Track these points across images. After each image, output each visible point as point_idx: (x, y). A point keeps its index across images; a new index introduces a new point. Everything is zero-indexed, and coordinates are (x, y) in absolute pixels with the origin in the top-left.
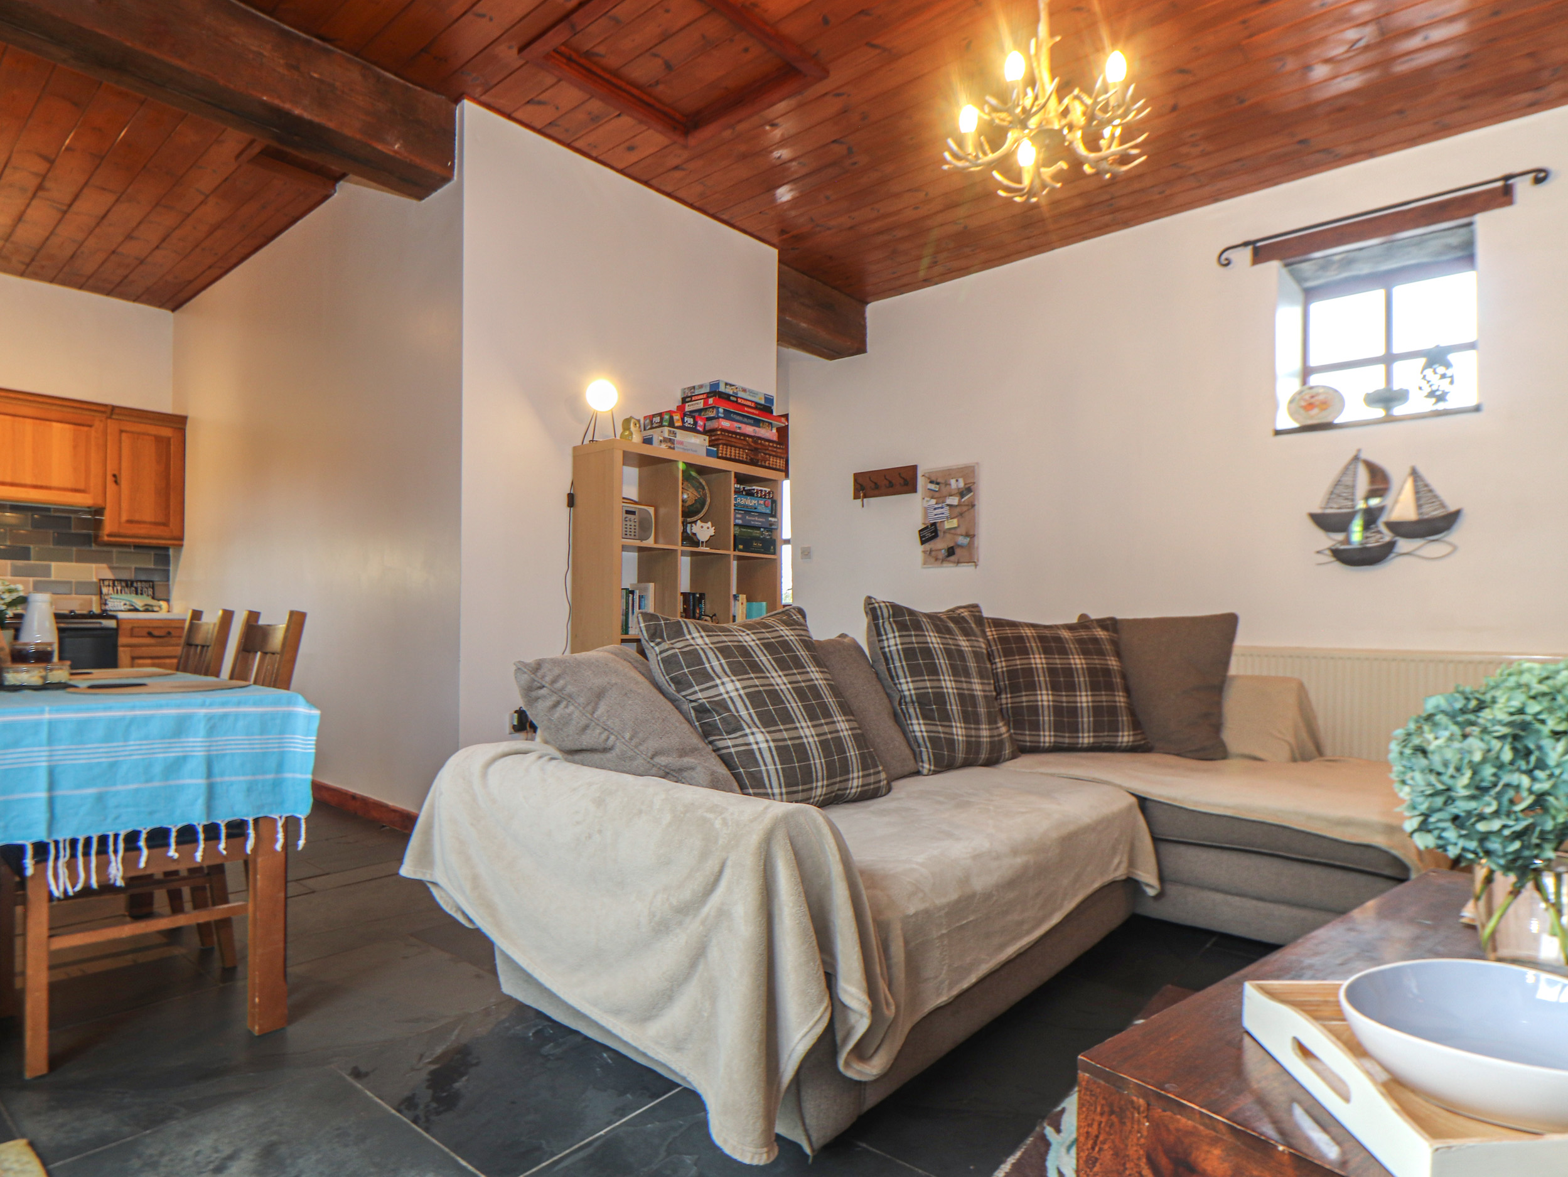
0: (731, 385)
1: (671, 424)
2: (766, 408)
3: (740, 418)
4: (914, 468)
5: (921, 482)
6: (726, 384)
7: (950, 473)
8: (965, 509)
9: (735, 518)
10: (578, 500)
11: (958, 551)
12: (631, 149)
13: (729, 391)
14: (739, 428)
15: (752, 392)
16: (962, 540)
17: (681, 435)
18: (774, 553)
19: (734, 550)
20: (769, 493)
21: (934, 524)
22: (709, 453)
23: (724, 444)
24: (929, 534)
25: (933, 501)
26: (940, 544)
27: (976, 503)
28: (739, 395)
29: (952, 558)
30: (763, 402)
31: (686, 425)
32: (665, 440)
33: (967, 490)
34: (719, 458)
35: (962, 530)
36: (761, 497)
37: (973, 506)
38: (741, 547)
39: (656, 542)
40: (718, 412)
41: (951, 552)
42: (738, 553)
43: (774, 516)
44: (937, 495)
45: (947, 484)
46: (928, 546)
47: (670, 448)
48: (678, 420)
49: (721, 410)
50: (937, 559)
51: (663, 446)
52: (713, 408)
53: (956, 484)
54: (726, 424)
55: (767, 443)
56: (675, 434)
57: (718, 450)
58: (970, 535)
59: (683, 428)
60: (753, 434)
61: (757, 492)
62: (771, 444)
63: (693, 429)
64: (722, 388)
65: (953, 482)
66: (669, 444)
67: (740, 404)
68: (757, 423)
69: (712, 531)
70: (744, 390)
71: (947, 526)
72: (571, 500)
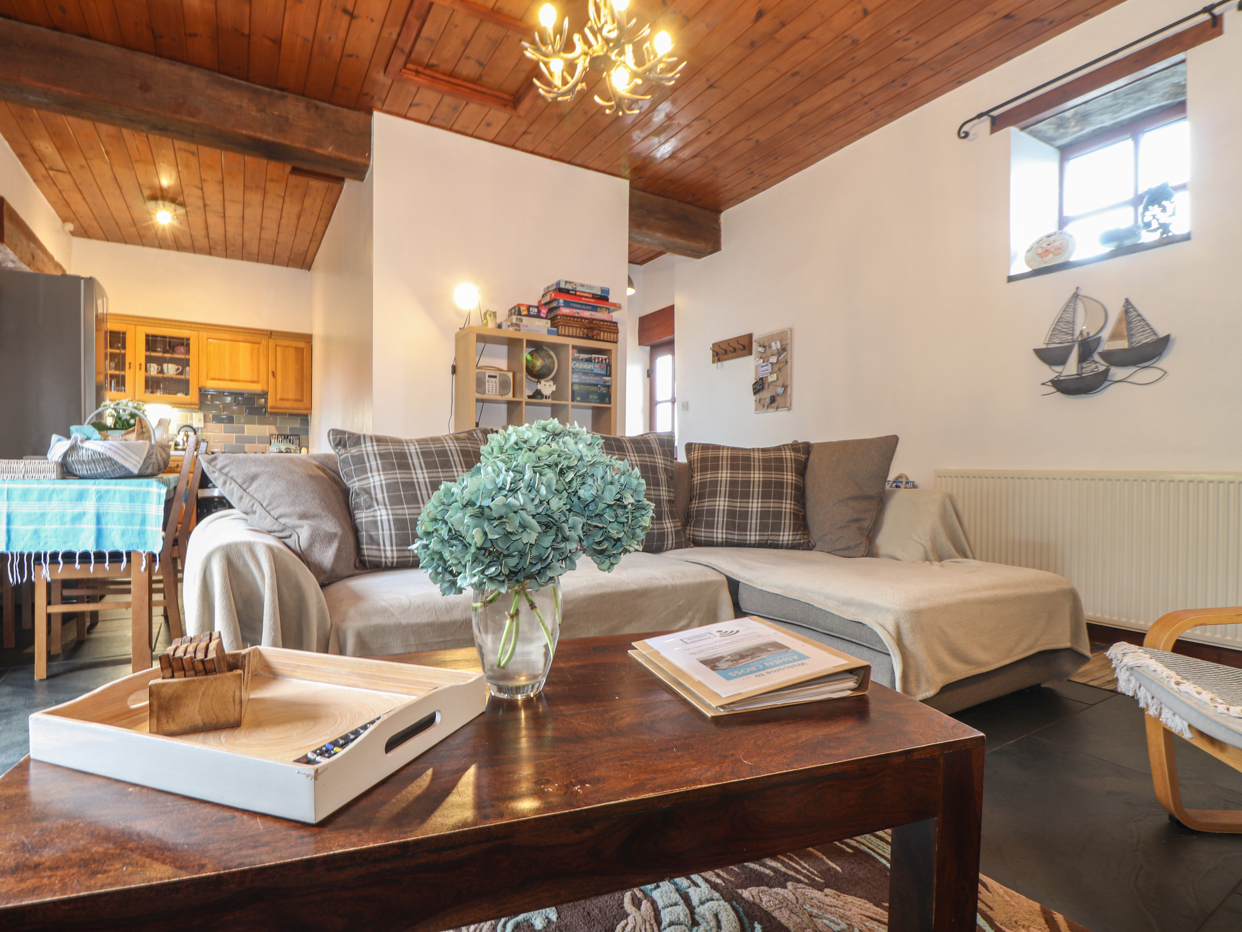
0: (570, 283)
1: (520, 314)
2: (603, 297)
3: (580, 306)
4: (750, 336)
5: (755, 345)
6: (566, 282)
7: (772, 338)
8: (781, 365)
9: (572, 378)
10: (458, 370)
11: (778, 399)
12: (489, 125)
13: (569, 287)
14: (578, 313)
15: (589, 287)
16: (780, 390)
17: (526, 320)
18: (610, 403)
19: (573, 400)
20: (606, 359)
21: (762, 379)
22: (549, 332)
23: (562, 325)
24: (759, 386)
25: (761, 361)
26: (766, 395)
27: (789, 360)
28: (577, 289)
29: (775, 405)
30: (599, 293)
31: (531, 313)
32: (512, 325)
33: (784, 349)
34: (558, 335)
35: (780, 382)
36: (598, 362)
37: (787, 362)
38: (579, 399)
39: (514, 396)
40: (559, 303)
41: (773, 400)
42: (575, 403)
43: (610, 375)
44: (764, 356)
45: (770, 347)
46: (759, 396)
47: (516, 330)
48: (524, 311)
49: (561, 301)
50: (764, 406)
51: (511, 329)
52: (555, 300)
53: (776, 346)
54: (566, 311)
55: (602, 323)
56: (521, 320)
57: (558, 330)
58: (785, 387)
59: (529, 315)
60: (589, 317)
61: (595, 359)
62: (605, 323)
63: (538, 316)
64: (562, 286)
65: (773, 344)
66: (516, 327)
67: (579, 296)
68: (595, 309)
69: (554, 388)
70: (583, 286)
71: (770, 379)
72: (454, 370)
